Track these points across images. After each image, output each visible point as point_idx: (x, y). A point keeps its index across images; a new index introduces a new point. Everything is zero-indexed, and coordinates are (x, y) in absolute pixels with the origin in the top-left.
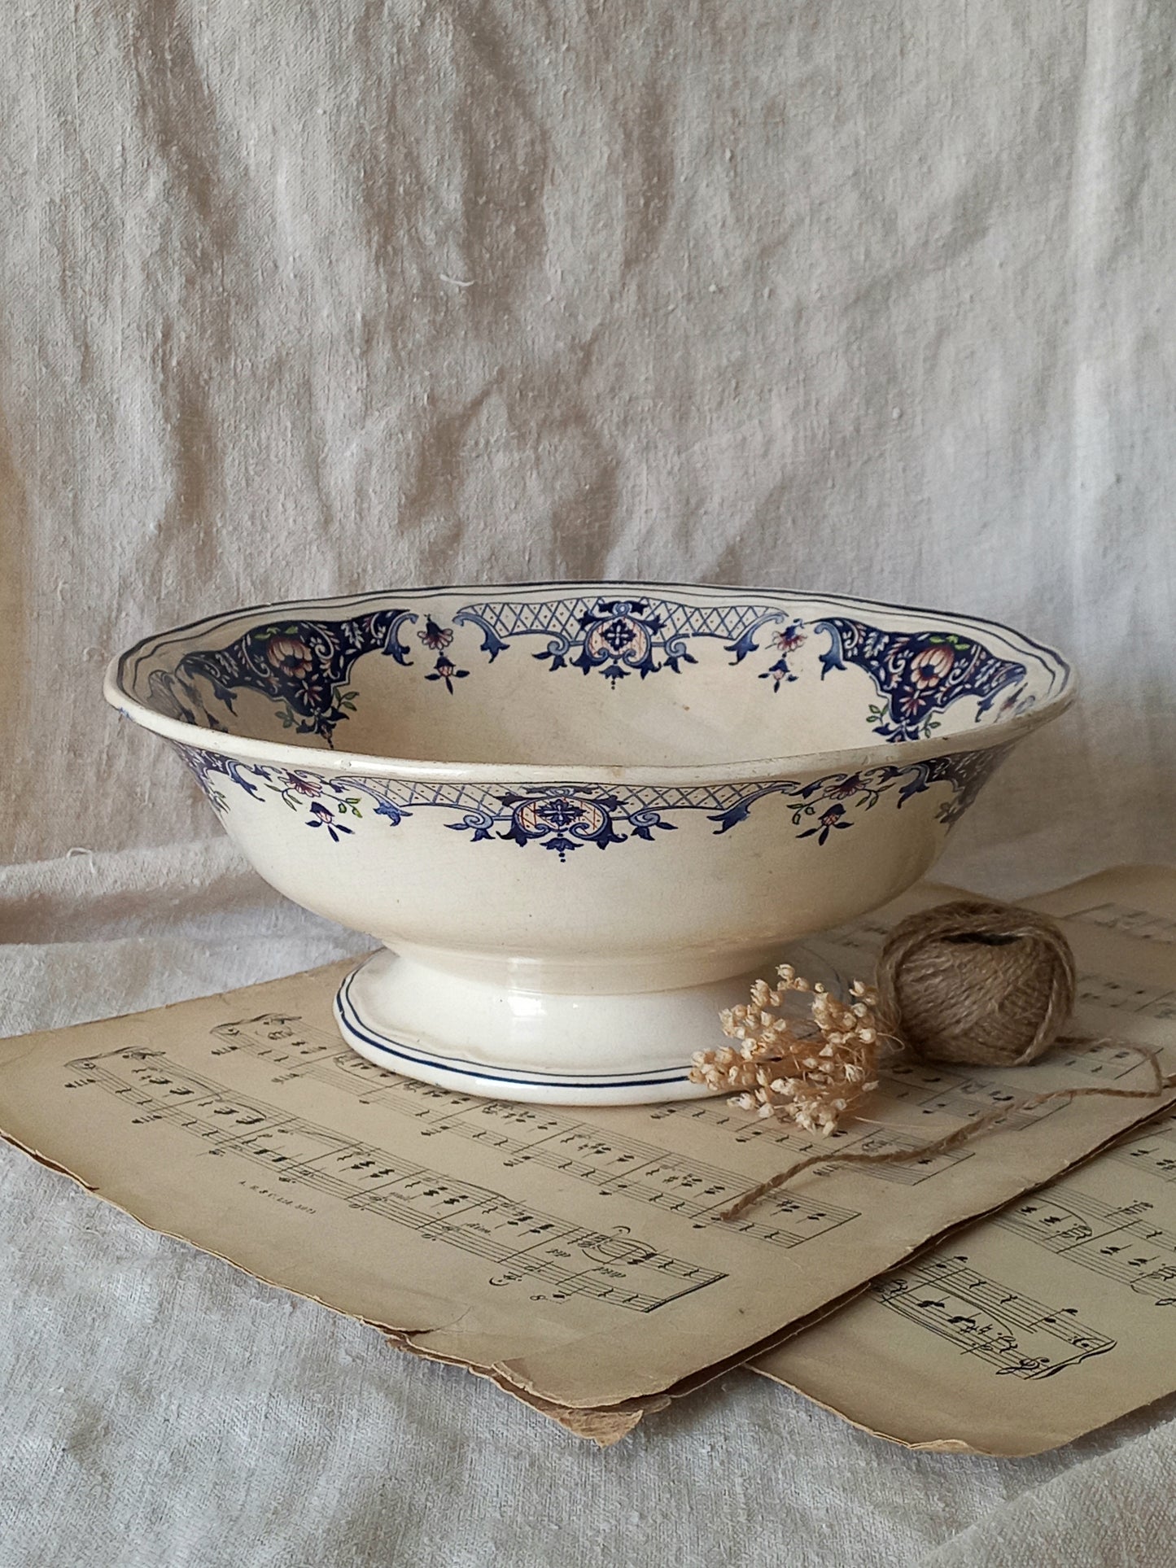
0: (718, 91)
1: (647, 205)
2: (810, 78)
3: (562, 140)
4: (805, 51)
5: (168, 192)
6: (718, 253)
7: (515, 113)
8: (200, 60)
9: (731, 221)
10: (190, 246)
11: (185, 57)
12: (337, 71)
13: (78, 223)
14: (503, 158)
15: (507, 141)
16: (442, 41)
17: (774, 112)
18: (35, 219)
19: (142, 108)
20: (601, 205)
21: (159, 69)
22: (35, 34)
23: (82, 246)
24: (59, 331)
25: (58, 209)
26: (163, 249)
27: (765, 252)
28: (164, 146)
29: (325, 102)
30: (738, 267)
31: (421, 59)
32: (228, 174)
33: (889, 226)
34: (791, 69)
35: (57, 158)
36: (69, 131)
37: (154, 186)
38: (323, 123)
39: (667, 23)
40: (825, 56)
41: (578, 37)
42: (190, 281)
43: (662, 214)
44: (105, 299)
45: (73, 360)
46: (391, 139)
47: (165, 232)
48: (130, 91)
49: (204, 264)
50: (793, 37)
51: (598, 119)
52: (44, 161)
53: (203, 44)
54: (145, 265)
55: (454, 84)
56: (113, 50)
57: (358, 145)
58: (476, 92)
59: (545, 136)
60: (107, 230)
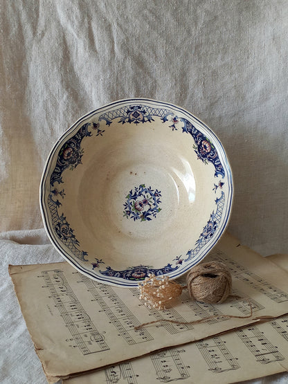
0: (200, 69)
1: (181, 95)
2: (224, 65)
3: (160, 82)
4: (222, 59)
5: (68, 97)
6: (200, 105)
7: (148, 77)
8: (75, 70)
9: (203, 98)
10: (73, 108)
11: (72, 70)
12: (104, 71)
13: (49, 105)
14: (145, 87)
15: (146, 83)
16: (129, 63)
17: (214, 73)
18: (41, 104)
19: (62, 81)
20: (170, 96)
21: (66, 72)
22: (40, 68)
23: (50, 109)
24: (46, 126)
25: (45, 102)
26: (67, 109)
27: (212, 104)
28: (67, 89)
29: (102, 78)
30: (204, 108)
31: (124, 68)
32: (82, 93)
33: (243, 98)
34: (219, 63)
35: (45, 92)
36: (47, 86)
37: (65, 96)
38: (101, 82)
39: (186, 55)
40: (228, 59)
41: (163, 60)
42: (73, 116)
43: (185, 97)
44: (56, 119)
45: (49, 132)
46: (117, 85)
47: (68, 106)
48: (59, 78)
49: (76, 112)
50: (220, 56)
51: (168, 77)
52: (42, 93)
53: (76, 67)
54: (63, 113)
55: (132, 73)
56: (56, 70)
57: (110, 86)
58: (138, 74)
59: (155, 81)
60: (56, 106)
